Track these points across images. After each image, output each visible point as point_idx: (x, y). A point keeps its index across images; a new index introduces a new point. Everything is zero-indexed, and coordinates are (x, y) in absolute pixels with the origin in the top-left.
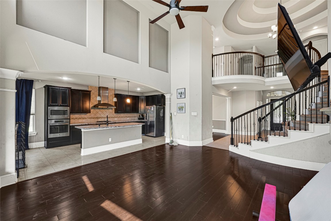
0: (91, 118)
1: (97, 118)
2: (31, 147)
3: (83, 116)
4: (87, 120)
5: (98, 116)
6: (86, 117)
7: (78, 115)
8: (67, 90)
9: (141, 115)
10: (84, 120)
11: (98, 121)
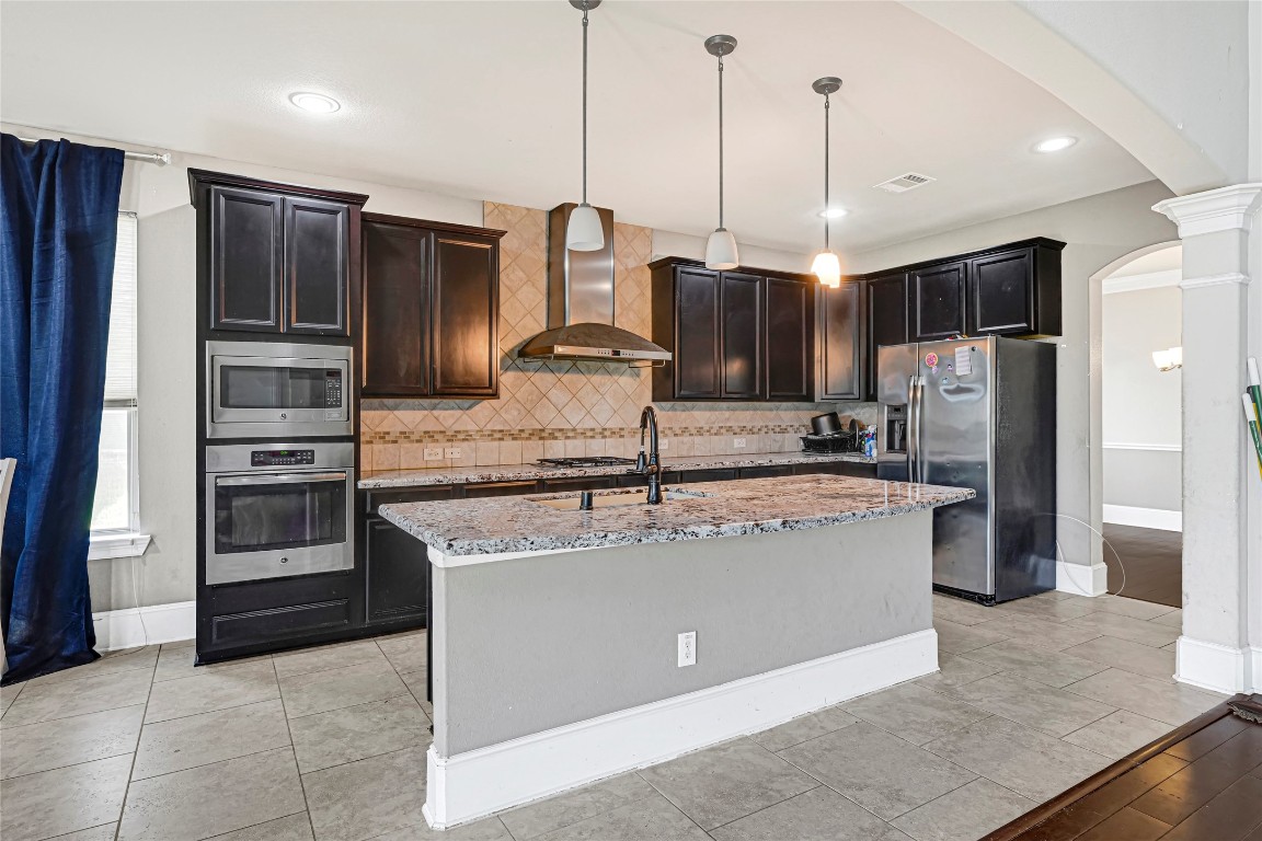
0: (502, 435)
1: (541, 434)
2: (112, 640)
3: (449, 415)
4: (476, 450)
5: (548, 418)
6: (471, 427)
7: (420, 414)
8: (334, 212)
9: (824, 421)
10: (456, 452)
11: (548, 457)
